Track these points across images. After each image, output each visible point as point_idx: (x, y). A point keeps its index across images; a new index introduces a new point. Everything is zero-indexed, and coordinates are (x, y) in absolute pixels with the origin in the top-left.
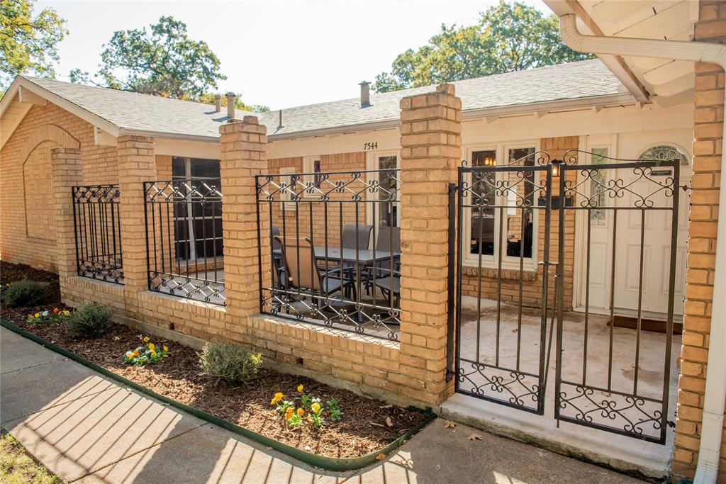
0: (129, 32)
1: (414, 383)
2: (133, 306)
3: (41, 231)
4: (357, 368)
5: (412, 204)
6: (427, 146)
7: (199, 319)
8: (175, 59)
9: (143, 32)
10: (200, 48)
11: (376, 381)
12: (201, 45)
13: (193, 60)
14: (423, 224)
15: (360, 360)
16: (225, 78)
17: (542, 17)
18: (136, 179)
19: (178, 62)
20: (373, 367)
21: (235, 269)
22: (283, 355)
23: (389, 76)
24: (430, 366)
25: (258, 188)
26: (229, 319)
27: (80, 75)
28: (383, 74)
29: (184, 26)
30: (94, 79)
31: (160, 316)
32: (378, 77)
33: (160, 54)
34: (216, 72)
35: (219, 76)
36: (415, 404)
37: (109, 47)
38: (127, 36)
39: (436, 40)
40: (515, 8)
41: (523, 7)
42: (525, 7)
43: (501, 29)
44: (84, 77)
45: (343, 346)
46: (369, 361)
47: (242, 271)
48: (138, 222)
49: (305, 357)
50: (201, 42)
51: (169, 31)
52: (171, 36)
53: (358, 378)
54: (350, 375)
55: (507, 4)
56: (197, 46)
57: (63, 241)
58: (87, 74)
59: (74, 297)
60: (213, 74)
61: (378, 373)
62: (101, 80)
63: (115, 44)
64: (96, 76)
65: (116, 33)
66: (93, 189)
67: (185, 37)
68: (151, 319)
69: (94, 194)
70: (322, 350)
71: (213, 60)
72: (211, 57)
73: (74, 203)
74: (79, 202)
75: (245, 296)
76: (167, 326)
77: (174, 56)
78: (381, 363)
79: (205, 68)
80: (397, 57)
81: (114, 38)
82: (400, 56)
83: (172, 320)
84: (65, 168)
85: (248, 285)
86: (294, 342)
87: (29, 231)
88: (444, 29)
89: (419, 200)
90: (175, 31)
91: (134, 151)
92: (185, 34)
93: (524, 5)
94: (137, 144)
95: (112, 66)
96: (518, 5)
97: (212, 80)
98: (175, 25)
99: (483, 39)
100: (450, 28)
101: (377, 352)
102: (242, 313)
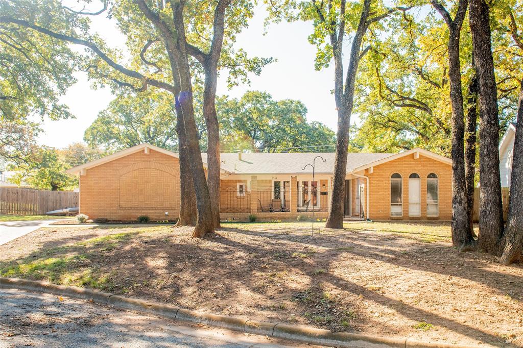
87: (121, 204)
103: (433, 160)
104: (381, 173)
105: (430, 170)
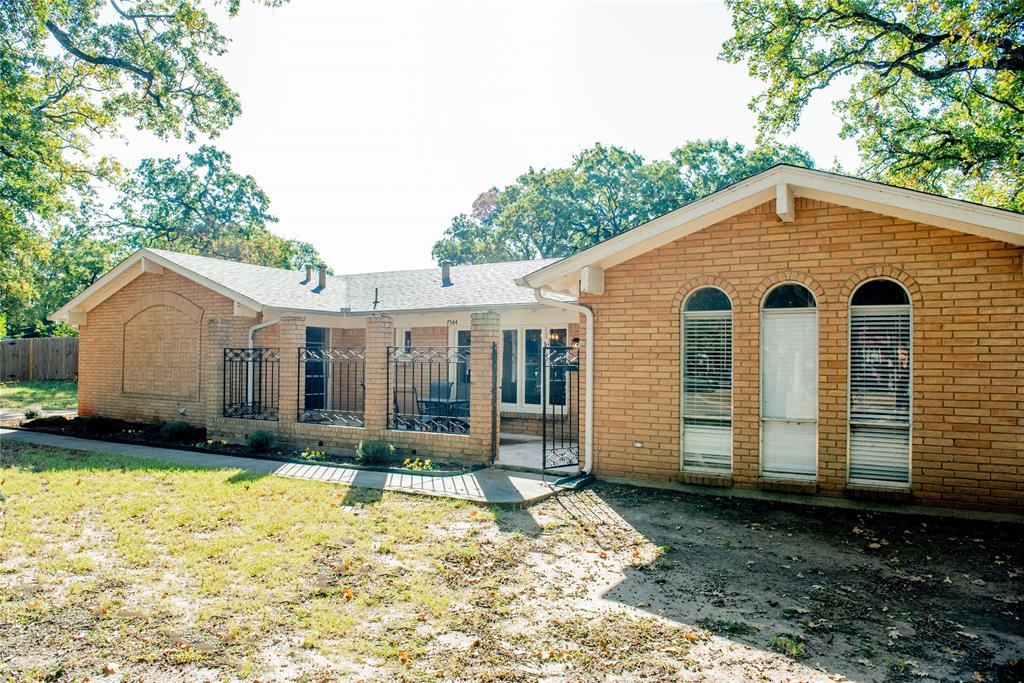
0: (160, 161)
1: (476, 453)
2: (286, 433)
3: (143, 387)
4: (447, 450)
5: (476, 364)
6: (483, 337)
7: (344, 436)
8: (214, 194)
9: (176, 160)
10: (246, 182)
11: (457, 456)
12: (248, 180)
13: (239, 197)
14: (480, 373)
15: (448, 445)
16: (277, 220)
17: (644, 163)
18: (294, 346)
19: (216, 198)
20: (456, 448)
21: (373, 402)
22: (403, 450)
23: (468, 218)
24: (484, 443)
25: (388, 354)
26: (367, 433)
27: (92, 206)
28: (461, 215)
29: (228, 156)
30: (110, 212)
31: (311, 437)
32: (456, 219)
33: (196, 187)
34: (267, 213)
35: (269, 218)
36: (477, 463)
37: (135, 177)
38: (157, 165)
39: (523, 179)
40: (612, 154)
41: (621, 153)
42: (623, 153)
43: (595, 176)
44: (97, 209)
45: (440, 438)
46: (454, 445)
47: (378, 402)
48: (293, 374)
49: (417, 448)
50: (248, 177)
51: (211, 164)
52: (213, 168)
53: (447, 456)
54: (443, 454)
55: (603, 148)
56: (244, 181)
57: (215, 390)
58: (101, 205)
59: (223, 433)
60: (262, 215)
61: (459, 451)
62: (119, 213)
63: (142, 173)
64: (112, 208)
65: (144, 161)
66: (235, 351)
67: (228, 170)
68: (302, 441)
69: (237, 355)
70: (427, 443)
71: (261, 198)
72: (261, 196)
73: (225, 361)
74: (231, 360)
75: (379, 418)
76: (317, 444)
77: (213, 190)
78: (460, 445)
79: (254, 209)
80: (477, 197)
81: (141, 167)
82: (482, 196)
83: (321, 439)
84: (221, 334)
85: (381, 411)
86: (410, 441)
87: (125, 386)
88: (532, 172)
89: (479, 362)
90: (216, 163)
91: (294, 327)
92: (228, 165)
93: (622, 150)
94: (297, 323)
95: (134, 198)
96: (616, 150)
97: (261, 222)
98: (219, 156)
99: (578, 186)
100: (538, 172)
101: (458, 440)
102: (377, 428)
103: (881, 217)
104: (642, 289)
105: (866, 267)
